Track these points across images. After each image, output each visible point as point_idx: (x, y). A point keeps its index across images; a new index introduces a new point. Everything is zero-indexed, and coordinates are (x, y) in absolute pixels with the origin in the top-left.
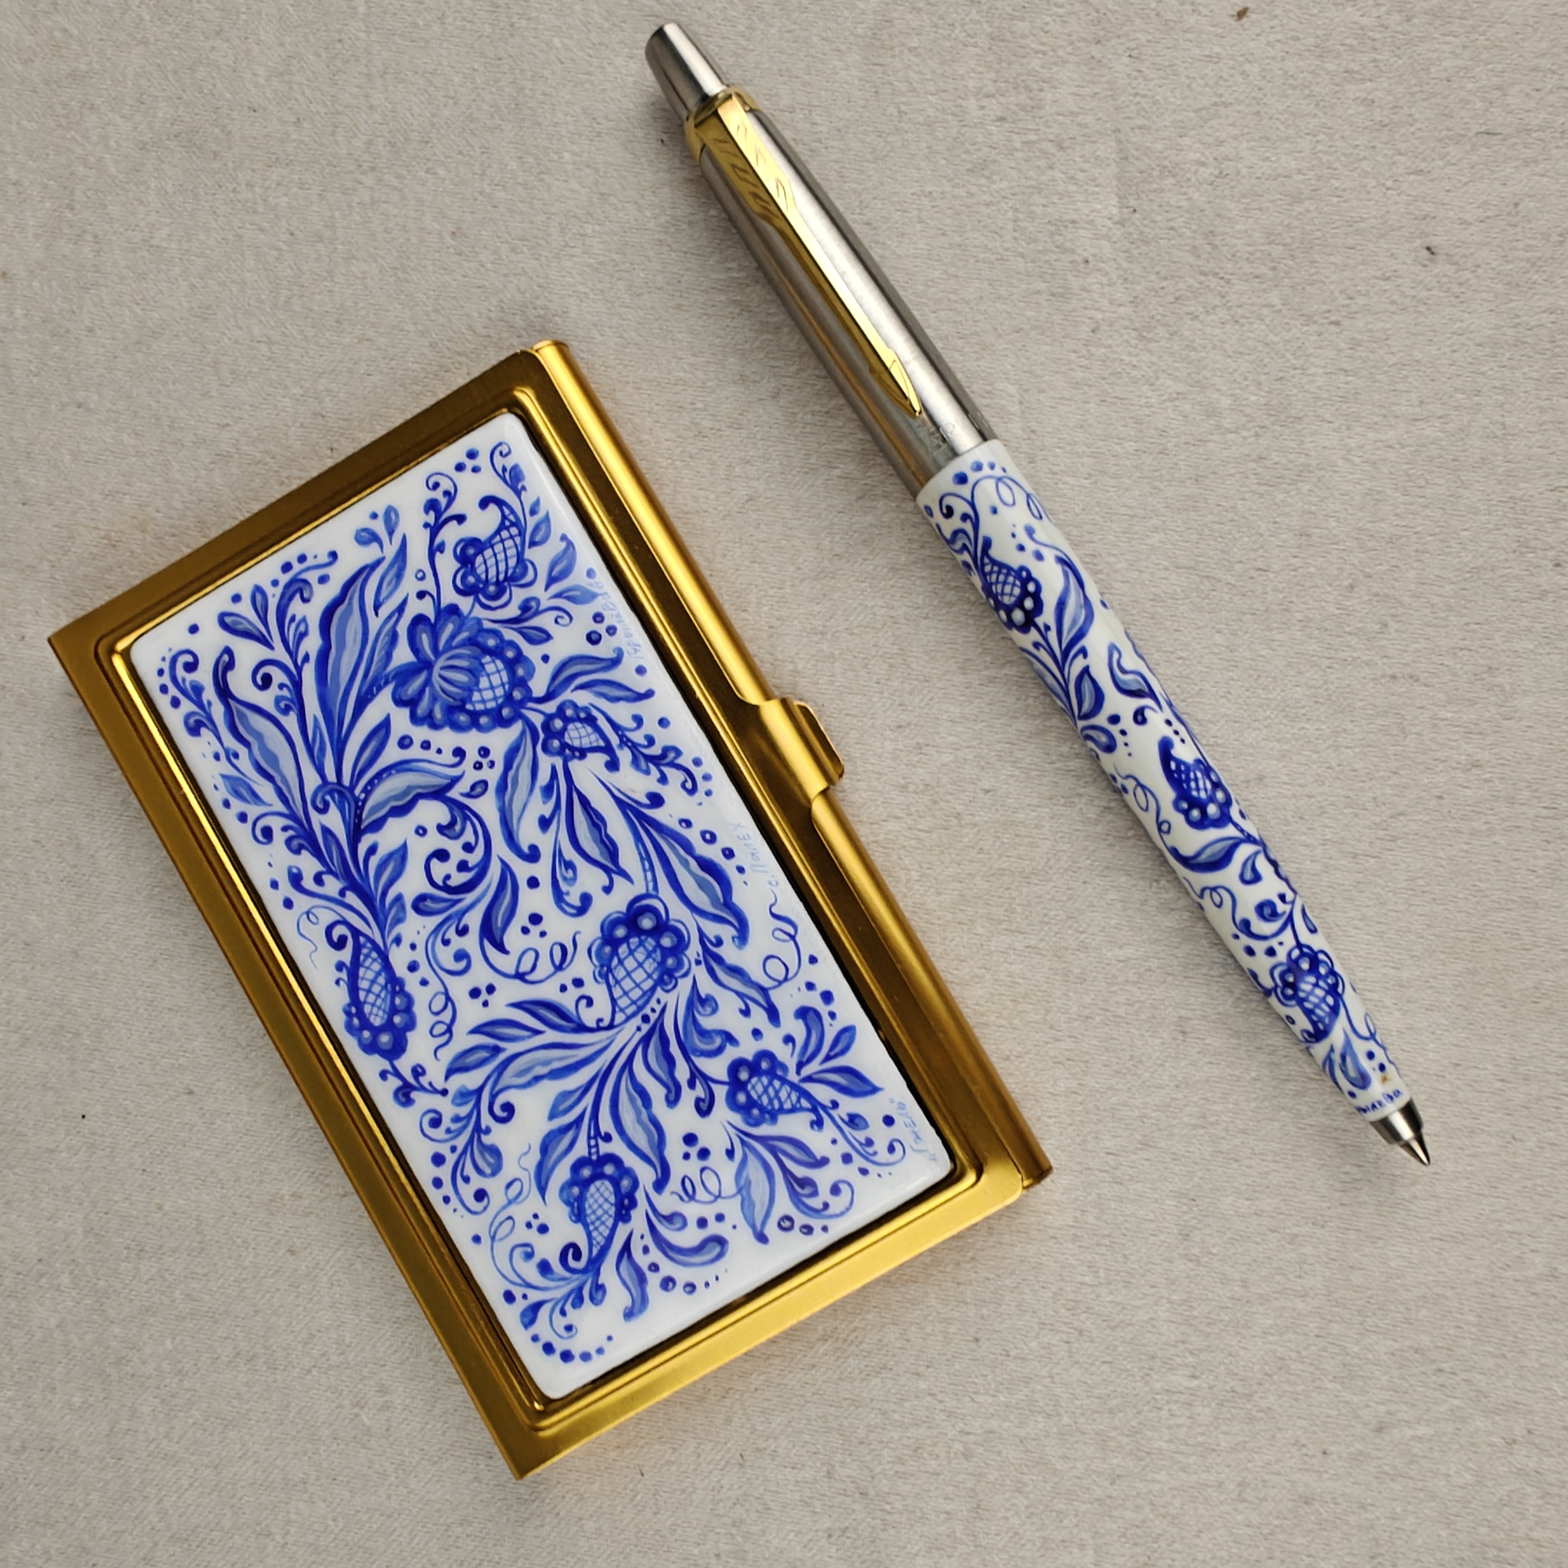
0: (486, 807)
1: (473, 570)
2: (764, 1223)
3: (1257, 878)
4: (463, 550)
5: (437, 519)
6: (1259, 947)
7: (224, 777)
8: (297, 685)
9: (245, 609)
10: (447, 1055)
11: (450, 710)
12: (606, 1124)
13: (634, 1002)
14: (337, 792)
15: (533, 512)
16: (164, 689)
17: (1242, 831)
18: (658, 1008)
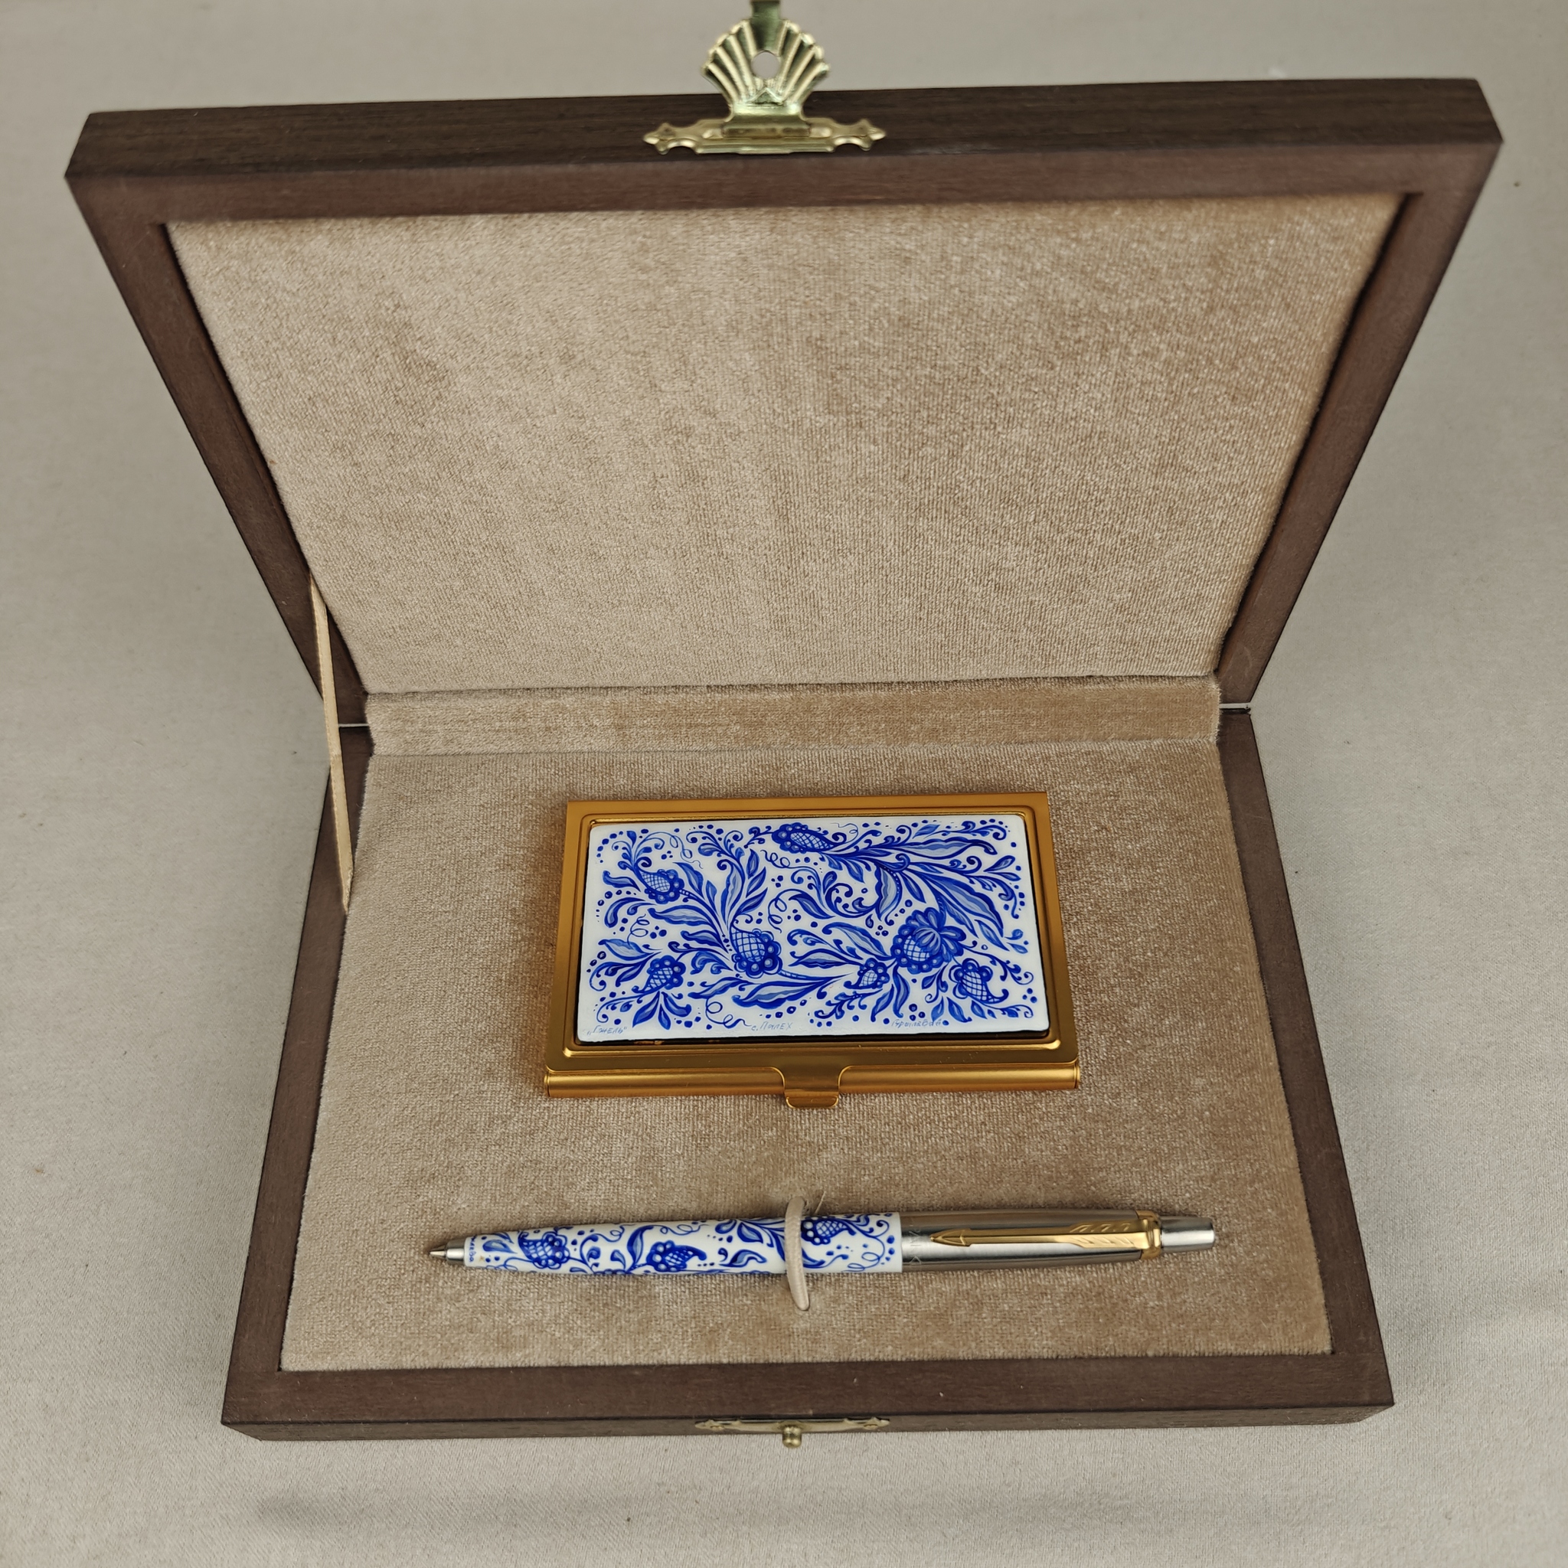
0: (860, 922)
1: (974, 970)
2: (608, 946)
3: (613, 1258)
4: (987, 972)
5: (1010, 969)
6: (580, 1239)
7: (938, 826)
8: (962, 873)
9: (1011, 869)
10: (761, 856)
11: (913, 928)
12: (692, 902)
13: (736, 939)
14: (903, 865)
15: (990, 1012)
16: (992, 821)
17: (639, 1266)
18: (728, 948)
